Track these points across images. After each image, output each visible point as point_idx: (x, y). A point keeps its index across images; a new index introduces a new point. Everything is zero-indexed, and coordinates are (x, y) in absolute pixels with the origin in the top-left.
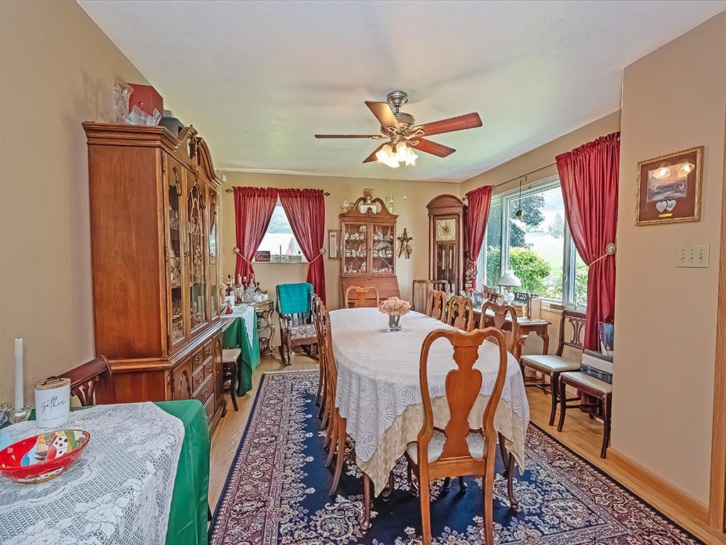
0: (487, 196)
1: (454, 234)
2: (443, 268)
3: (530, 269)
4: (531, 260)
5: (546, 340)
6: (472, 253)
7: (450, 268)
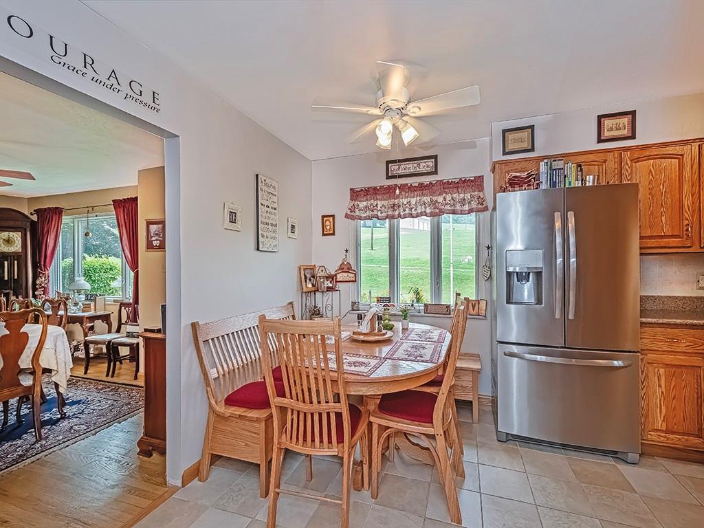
0: (57, 216)
1: (20, 245)
2: (6, 278)
3: (111, 276)
4: (111, 269)
5: (110, 325)
6: (42, 263)
7: (16, 277)
